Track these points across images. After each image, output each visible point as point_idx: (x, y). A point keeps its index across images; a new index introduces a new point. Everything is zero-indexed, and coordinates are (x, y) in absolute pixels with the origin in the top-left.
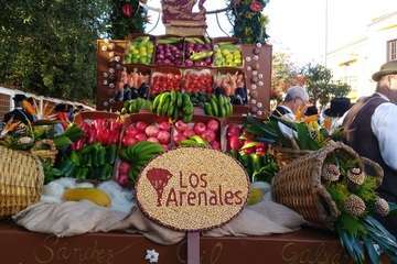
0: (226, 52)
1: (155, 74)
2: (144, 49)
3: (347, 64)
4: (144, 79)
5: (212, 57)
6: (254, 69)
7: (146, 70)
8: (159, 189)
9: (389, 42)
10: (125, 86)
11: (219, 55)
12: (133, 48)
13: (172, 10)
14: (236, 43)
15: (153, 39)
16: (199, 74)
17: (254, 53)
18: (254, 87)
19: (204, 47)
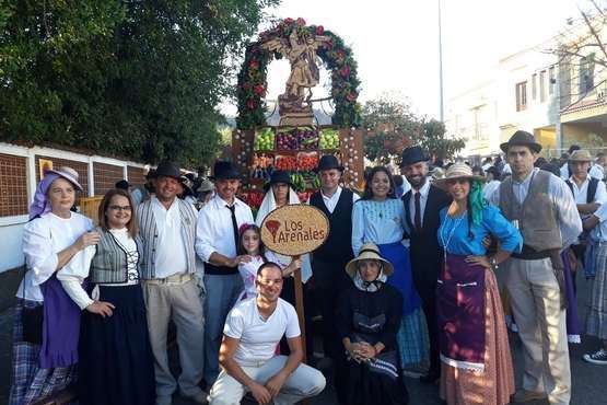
0: (328, 137)
1: (277, 157)
2: (267, 137)
3: (477, 108)
4: (270, 161)
5: (318, 141)
6: (350, 147)
7: (270, 155)
8: (274, 233)
9: (518, 85)
10: (258, 167)
11: (323, 140)
12: (259, 137)
13: (286, 105)
14: (336, 129)
15: (273, 128)
16: (308, 155)
17: (350, 135)
18: (351, 160)
19: (312, 134)
